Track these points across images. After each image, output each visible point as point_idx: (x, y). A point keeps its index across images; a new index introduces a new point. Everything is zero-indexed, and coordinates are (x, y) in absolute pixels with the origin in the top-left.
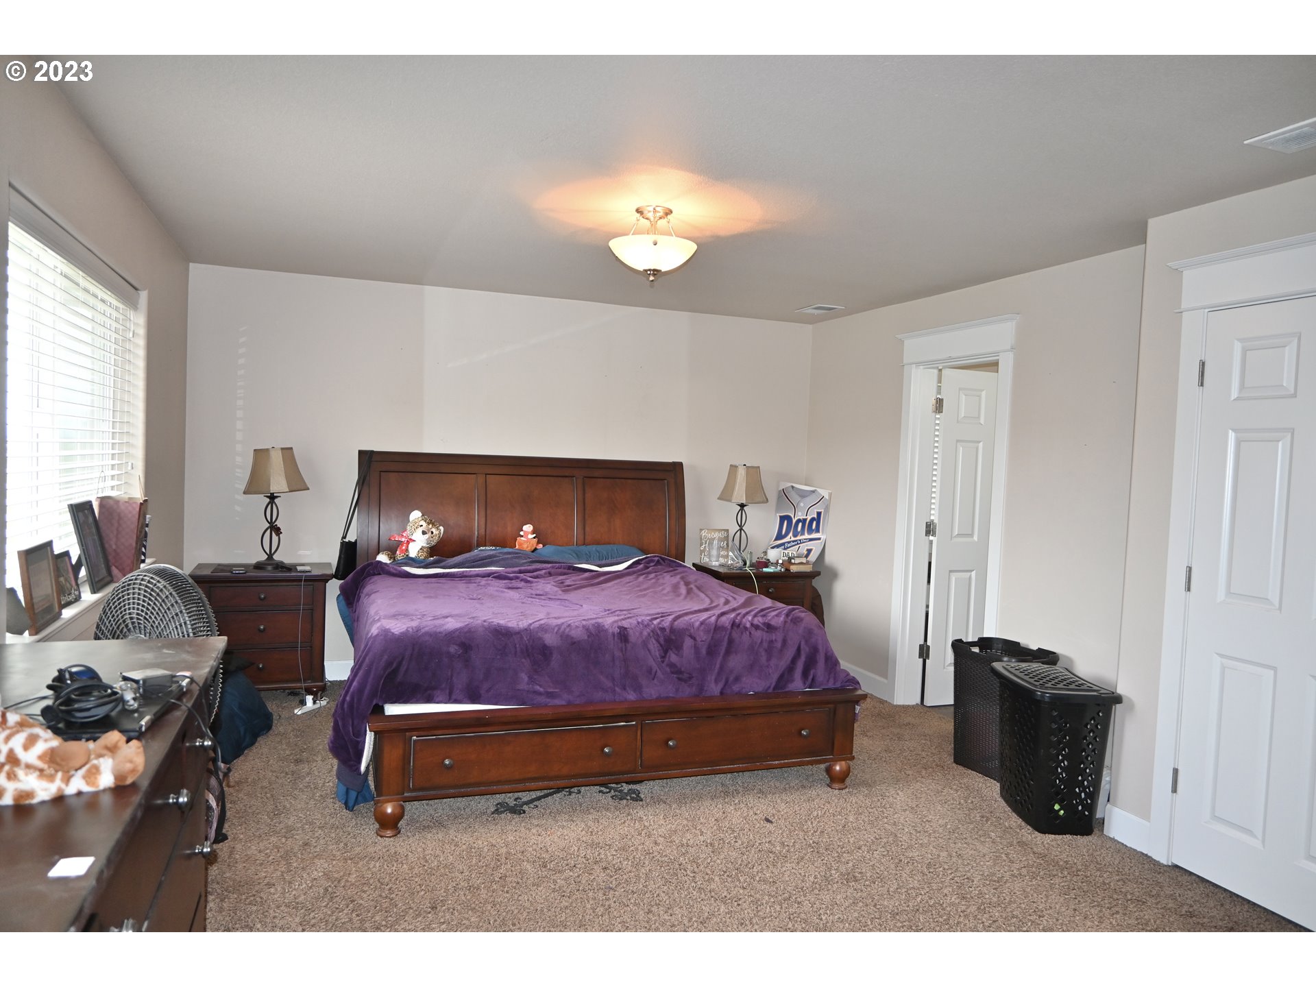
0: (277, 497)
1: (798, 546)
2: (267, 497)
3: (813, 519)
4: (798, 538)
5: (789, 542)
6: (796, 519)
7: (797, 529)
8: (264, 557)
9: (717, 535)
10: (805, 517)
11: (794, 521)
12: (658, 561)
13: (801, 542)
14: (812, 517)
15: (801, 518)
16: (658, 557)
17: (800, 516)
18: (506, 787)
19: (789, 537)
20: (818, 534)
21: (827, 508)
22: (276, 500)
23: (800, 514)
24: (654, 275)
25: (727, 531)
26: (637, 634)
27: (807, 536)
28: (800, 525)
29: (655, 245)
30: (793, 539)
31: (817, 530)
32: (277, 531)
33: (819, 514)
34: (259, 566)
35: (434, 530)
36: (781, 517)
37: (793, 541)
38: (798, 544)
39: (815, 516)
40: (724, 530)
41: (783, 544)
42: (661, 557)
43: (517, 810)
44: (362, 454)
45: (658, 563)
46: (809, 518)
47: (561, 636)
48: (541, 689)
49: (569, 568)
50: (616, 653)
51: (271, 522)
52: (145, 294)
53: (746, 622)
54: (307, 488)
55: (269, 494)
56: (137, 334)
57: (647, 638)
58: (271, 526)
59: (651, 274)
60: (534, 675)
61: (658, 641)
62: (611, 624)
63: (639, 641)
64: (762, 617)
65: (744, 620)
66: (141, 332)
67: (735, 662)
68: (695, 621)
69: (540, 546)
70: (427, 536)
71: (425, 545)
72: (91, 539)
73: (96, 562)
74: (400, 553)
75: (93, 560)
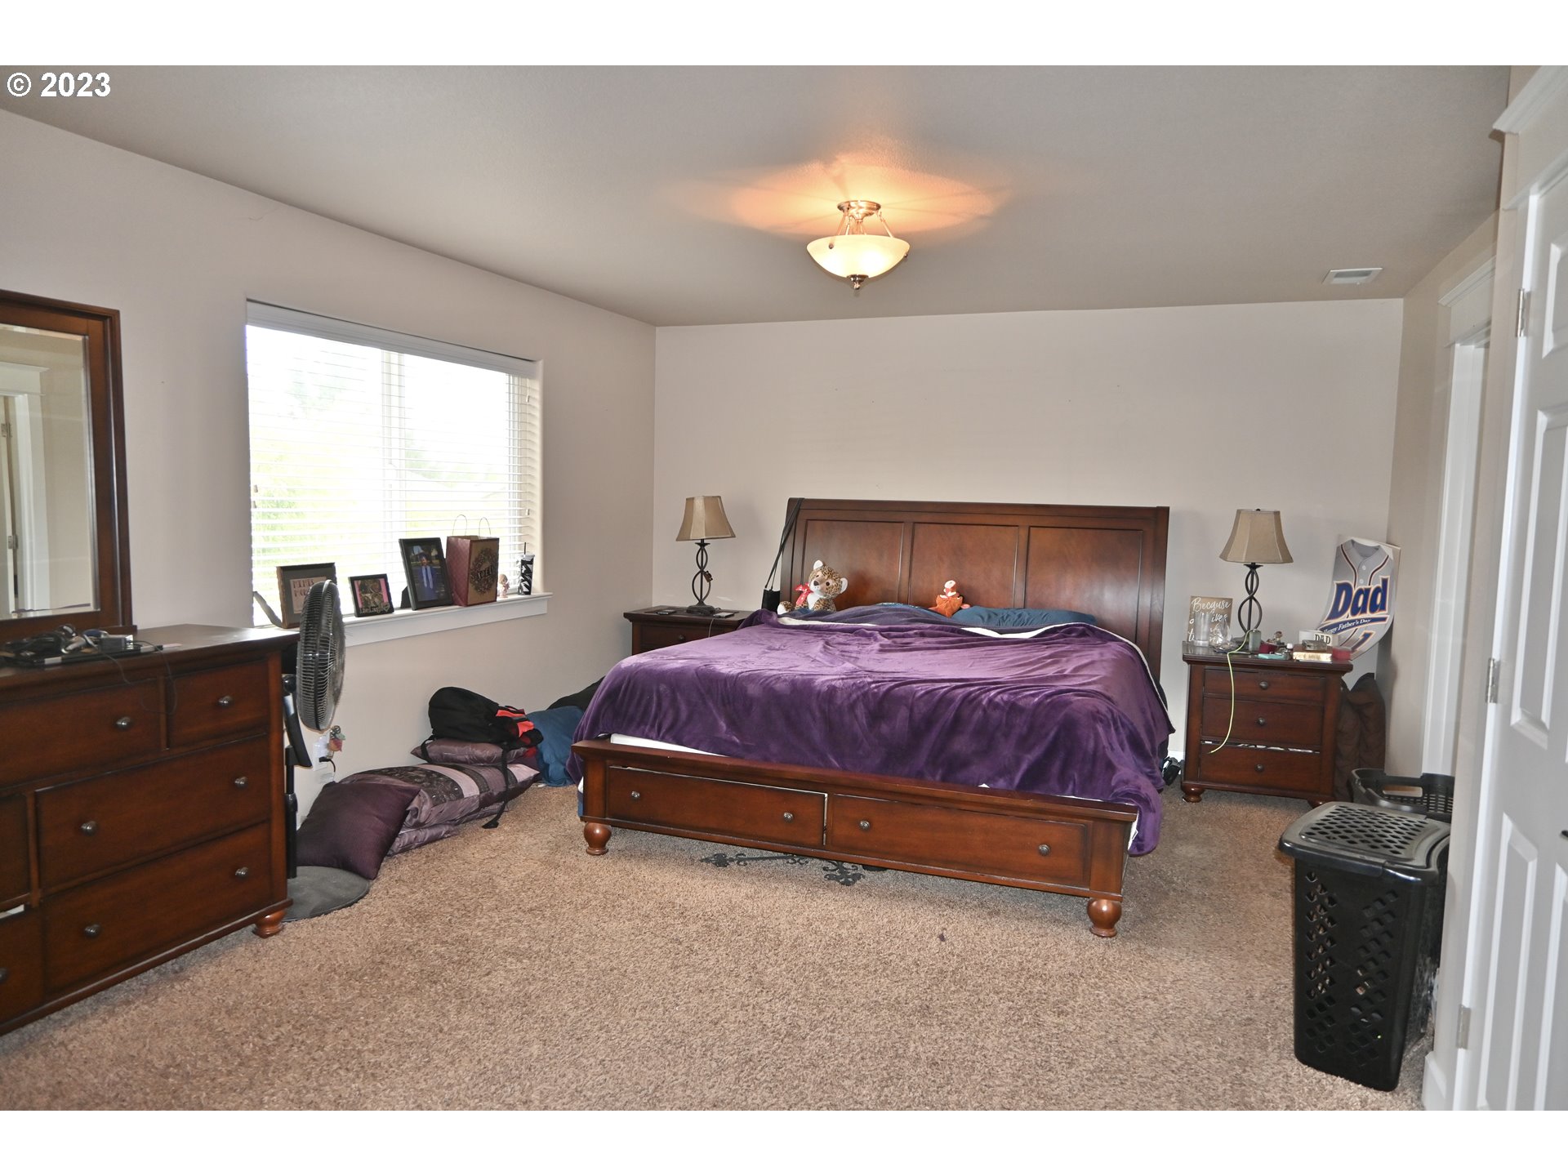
0: (707, 544)
1: (1354, 628)
2: (698, 544)
3: (1377, 590)
4: (1358, 616)
5: (1344, 623)
6: (1357, 589)
7: (1357, 604)
8: (695, 602)
9: (1214, 606)
10: (1368, 587)
11: (1354, 592)
12: (1084, 631)
13: (1359, 623)
14: (1375, 586)
15: (1363, 587)
16: (1084, 625)
17: (1362, 585)
18: (718, 836)
19: (1346, 615)
20: (1383, 612)
21: (1395, 573)
22: (706, 547)
23: (1361, 581)
24: (860, 282)
25: (1230, 601)
26: (845, 695)
27: (1368, 615)
28: (1362, 597)
29: (831, 248)
30: (1351, 618)
31: (1383, 608)
32: (709, 577)
33: (1385, 582)
34: (690, 610)
35: (830, 581)
36: (1338, 585)
37: (1350, 621)
38: (1355, 625)
39: (1380, 585)
40: (1224, 599)
41: (1336, 625)
42: (1088, 627)
43: (721, 862)
44: (791, 501)
45: (1083, 634)
46: (1373, 588)
47: (764, 688)
48: (738, 741)
49: (953, 631)
50: (818, 714)
51: (702, 568)
52: (540, 364)
53: (985, 697)
54: (734, 536)
55: (700, 541)
56: (534, 398)
57: (855, 702)
58: (702, 572)
59: (854, 281)
60: (732, 724)
61: (866, 706)
62: (823, 682)
63: (846, 704)
64: (1011, 694)
65: (983, 696)
66: (537, 396)
67: (961, 744)
68: (922, 690)
69: (966, 606)
70: (819, 587)
71: (822, 597)
72: (429, 568)
73: (431, 586)
74: (799, 604)
75: (426, 585)
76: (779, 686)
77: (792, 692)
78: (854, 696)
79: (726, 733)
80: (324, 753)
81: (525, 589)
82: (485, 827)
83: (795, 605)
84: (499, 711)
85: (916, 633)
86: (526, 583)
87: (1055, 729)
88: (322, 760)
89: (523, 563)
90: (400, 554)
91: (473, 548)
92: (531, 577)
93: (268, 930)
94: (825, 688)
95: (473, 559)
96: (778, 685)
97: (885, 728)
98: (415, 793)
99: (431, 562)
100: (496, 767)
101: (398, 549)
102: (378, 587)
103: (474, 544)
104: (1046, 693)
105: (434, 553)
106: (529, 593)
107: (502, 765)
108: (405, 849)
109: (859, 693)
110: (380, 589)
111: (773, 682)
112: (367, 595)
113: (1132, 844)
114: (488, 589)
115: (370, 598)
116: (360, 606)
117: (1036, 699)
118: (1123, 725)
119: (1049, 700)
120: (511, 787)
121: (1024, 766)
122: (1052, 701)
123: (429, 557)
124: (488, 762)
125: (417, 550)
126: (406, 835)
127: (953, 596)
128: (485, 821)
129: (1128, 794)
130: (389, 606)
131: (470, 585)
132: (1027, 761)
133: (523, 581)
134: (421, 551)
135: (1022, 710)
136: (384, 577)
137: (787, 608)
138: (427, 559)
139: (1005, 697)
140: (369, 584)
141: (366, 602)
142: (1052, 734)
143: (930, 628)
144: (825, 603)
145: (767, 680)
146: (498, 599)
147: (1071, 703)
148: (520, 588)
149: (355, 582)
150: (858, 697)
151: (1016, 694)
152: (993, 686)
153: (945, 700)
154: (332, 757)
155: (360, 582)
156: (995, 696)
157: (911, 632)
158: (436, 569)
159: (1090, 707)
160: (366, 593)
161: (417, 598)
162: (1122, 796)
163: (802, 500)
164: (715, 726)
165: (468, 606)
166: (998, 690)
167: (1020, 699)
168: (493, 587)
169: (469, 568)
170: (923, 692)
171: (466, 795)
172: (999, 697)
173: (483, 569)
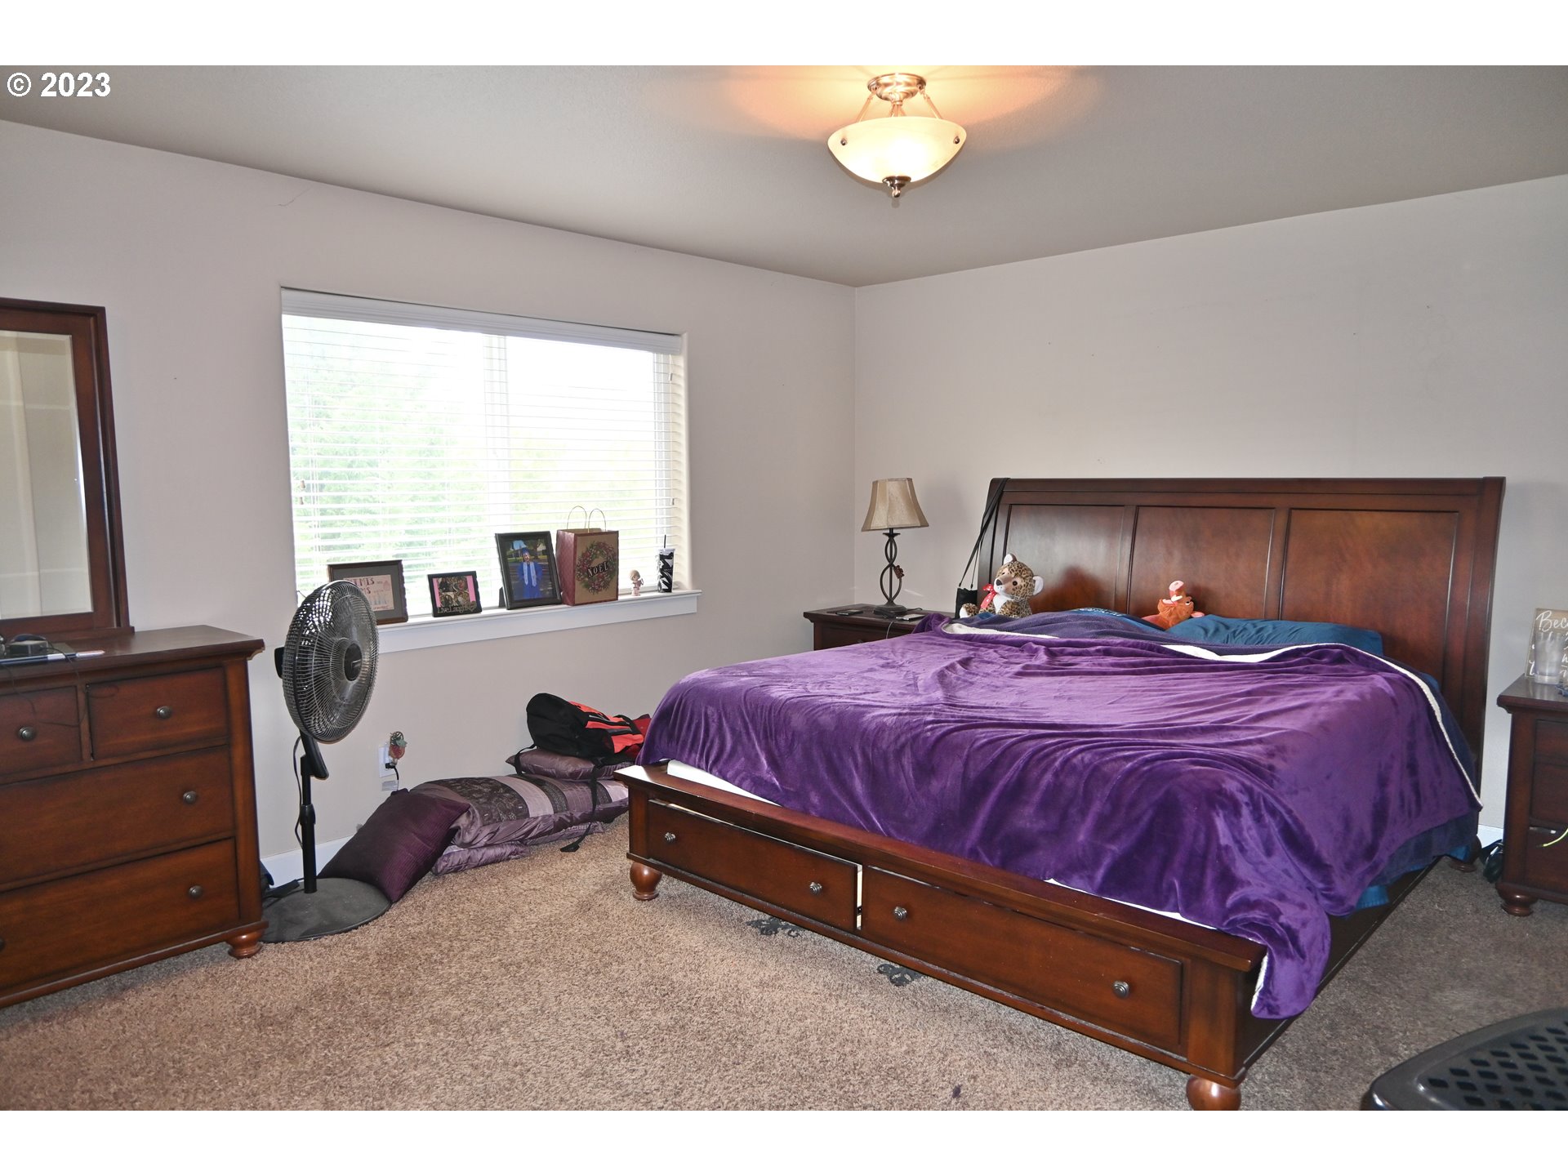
0: (897, 534)
2: (886, 534)
8: (884, 601)
12: (1341, 656)
22: (895, 538)
24: (900, 186)
29: (844, 144)
32: (898, 570)
34: (879, 611)
35: (1019, 580)
42: (1349, 651)
44: (995, 481)
48: (777, 783)
49: (1151, 648)
50: (860, 759)
51: (891, 560)
52: (685, 335)
53: (1061, 755)
54: (924, 524)
55: (888, 531)
56: (679, 376)
57: (903, 746)
58: (891, 565)
59: (892, 185)
60: (774, 763)
61: (914, 755)
62: (874, 717)
63: (892, 748)
64: (1096, 754)
65: (1058, 754)
66: (682, 373)
67: (1026, 819)
68: (984, 737)
69: (1198, 615)
70: (1003, 587)
71: (1010, 599)
72: (532, 565)
73: (534, 583)
74: (984, 608)
75: (527, 583)
76: (826, 719)
77: (836, 728)
78: (903, 739)
79: (768, 773)
80: (389, 759)
81: (664, 587)
82: (563, 850)
83: (980, 608)
84: (589, 723)
85: (1098, 651)
86: (665, 579)
87: (1150, 812)
88: (388, 766)
89: (662, 557)
90: (496, 550)
91: (578, 542)
92: (671, 573)
93: (245, 952)
94: (873, 725)
95: (579, 554)
96: (823, 717)
97: (935, 786)
98: (464, 810)
99: (536, 558)
100: (587, 784)
101: (493, 546)
102: (463, 584)
103: (579, 538)
104: (1147, 756)
105: (541, 548)
106: (669, 590)
107: (592, 781)
108: (457, 869)
109: (909, 735)
110: (466, 587)
111: (819, 714)
112: (448, 593)
113: (1257, 1003)
114: (604, 587)
115: (453, 597)
116: (439, 605)
117: (1129, 765)
118: (1273, 812)
119: (1146, 768)
120: (600, 807)
121: (1107, 861)
122: (1150, 770)
123: (533, 553)
124: (574, 778)
125: (518, 545)
126: (455, 853)
127: (1178, 601)
128: (565, 844)
129: (1252, 925)
130: (476, 606)
131: (577, 583)
132: (1109, 854)
133: (662, 577)
134: (524, 546)
135: (1106, 779)
136: (473, 574)
137: (969, 612)
138: (531, 555)
139: (1087, 757)
140: (453, 582)
141: (446, 602)
142: (1146, 818)
143: (1123, 644)
144: (1015, 607)
145: (814, 709)
146: (620, 598)
147: (1180, 774)
148: (660, 585)
149: (435, 580)
150: (907, 740)
151: (1104, 754)
152: (1081, 740)
153: (1009, 754)
154: (396, 764)
155: (440, 580)
156: (1075, 754)
157: (1093, 649)
158: (542, 565)
159: (1206, 784)
160: (449, 591)
161: (516, 597)
162: (1245, 926)
163: (1006, 481)
164: (754, 762)
165: (574, 605)
166: (1083, 746)
167: (1107, 762)
168: (612, 584)
169: (574, 564)
170: (985, 740)
171: (532, 814)
172: (1079, 756)
173: (594, 564)
